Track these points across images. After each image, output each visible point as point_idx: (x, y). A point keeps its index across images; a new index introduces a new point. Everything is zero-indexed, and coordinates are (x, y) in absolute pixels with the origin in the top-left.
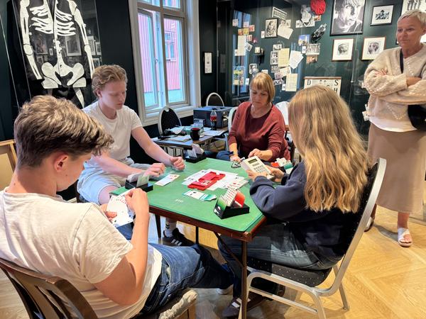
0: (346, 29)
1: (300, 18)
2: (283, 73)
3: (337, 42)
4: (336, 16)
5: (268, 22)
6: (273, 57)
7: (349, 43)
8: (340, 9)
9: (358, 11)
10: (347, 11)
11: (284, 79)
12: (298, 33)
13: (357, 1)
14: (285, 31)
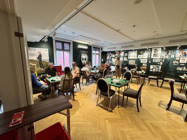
0: (122, 56)
3: (121, 58)
4: (120, 54)
5: (111, 55)
6: (112, 60)
7: (122, 58)
9: (123, 54)
10: (122, 54)
12: (115, 56)
13: (123, 52)
14: (114, 56)
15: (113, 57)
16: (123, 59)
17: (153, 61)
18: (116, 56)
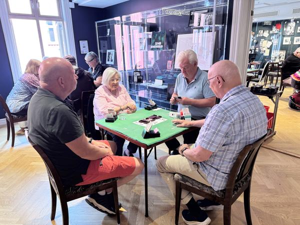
0: (288, 34)
1: (272, 30)
2: (264, 49)
3: (285, 38)
4: (285, 29)
5: (260, 31)
6: (261, 43)
7: (289, 38)
8: (286, 27)
9: (293, 28)
10: (289, 28)
11: (264, 51)
12: (271, 35)
13: (293, 24)
14: (266, 34)
15: (263, 37)
16: (292, 40)
18: (273, 34)
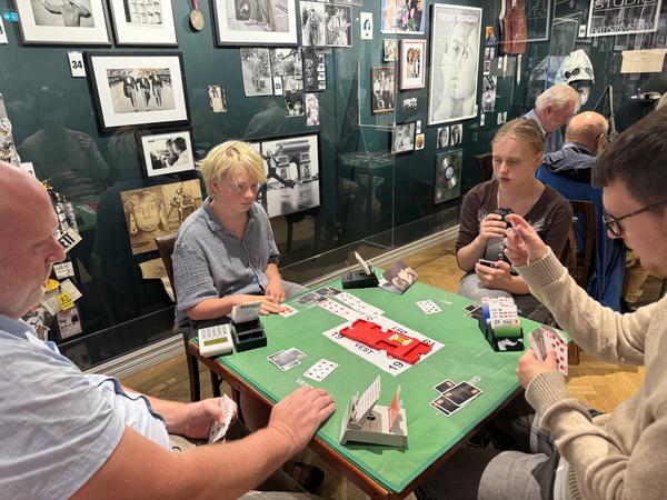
17: (250, 91)
